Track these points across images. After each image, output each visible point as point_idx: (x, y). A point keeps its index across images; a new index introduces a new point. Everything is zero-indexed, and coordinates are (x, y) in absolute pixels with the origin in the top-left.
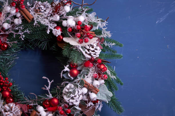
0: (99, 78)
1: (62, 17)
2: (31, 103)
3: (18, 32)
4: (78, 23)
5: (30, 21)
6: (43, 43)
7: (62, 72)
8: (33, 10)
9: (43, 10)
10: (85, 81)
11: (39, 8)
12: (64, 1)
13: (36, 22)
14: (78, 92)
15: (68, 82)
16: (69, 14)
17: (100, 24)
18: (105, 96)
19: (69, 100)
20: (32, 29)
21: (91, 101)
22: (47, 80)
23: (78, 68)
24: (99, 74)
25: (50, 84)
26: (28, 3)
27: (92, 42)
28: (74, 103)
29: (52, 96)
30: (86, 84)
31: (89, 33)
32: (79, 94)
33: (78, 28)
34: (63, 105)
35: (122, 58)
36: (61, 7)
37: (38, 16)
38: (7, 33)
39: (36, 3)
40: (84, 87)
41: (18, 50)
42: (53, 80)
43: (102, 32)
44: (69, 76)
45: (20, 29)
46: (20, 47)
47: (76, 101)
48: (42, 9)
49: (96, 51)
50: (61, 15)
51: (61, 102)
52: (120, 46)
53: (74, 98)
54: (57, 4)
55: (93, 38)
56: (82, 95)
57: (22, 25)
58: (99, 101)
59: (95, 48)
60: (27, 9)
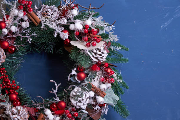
0: (105, 81)
1: (69, 21)
2: (38, 106)
3: (25, 36)
4: (85, 27)
5: (37, 24)
6: (49, 46)
7: (70, 75)
8: (40, 13)
9: (50, 13)
10: (93, 85)
11: (46, 12)
12: (71, 5)
13: (43, 26)
14: (86, 95)
15: (74, 86)
16: (76, 18)
17: (107, 28)
18: (112, 99)
19: (76, 104)
20: (39, 33)
21: (98, 104)
22: (54, 83)
23: (86, 72)
24: (106, 78)
25: (57, 88)
26: (35, 6)
27: (99, 46)
28: (81, 107)
29: (59, 99)
30: (94, 88)
31: (96, 37)
32: (87, 97)
33: (85, 31)
34: (70, 109)
35: (128, 62)
36: (69, 11)
37: (46, 19)
38: (15, 36)
39: (43, 7)
40: (91, 90)
41: (24, 53)
42: (60, 83)
43: (109, 36)
44: (77, 79)
45: (28, 32)
46: (26, 50)
47: (84, 104)
48: (49, 13)
49: (103, 55)
50: (69, 18)
51: (68, 106)
52: (126, 50)
53: (82, 101)
54: (65, 8)
55: (100, 42)
56: (89, 98)
57: (29, 28)
58: (106, 105)
59: (102, 51)
60: (34, 12)
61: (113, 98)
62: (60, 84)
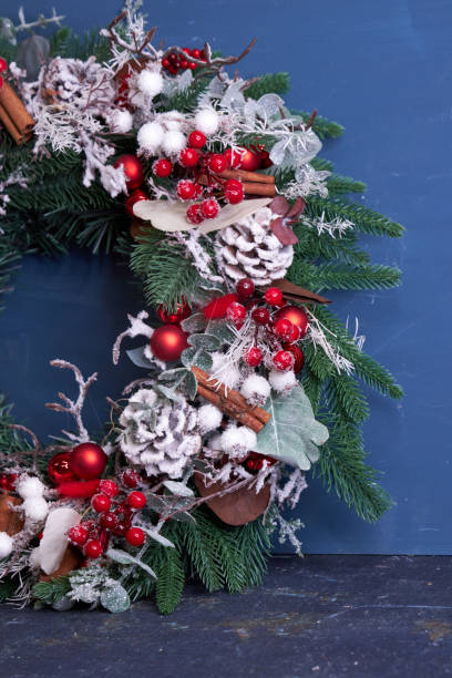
2: (12, 465)
4: (195, 139)
5: (19, 136)
6: (92, 225)
7: (119, 339)
9: (69, 90)
11: (56, 85)
13: (40, 142)
14: (173, 420)
15: (152, 382)
18: (299, 440)
22: (71, 372)
25: (82, 391)
26: (13, 66)
27: (241, 217)
28: (164, 468)
35: (399, 283)
36: (135, 78)
44: (149, 355)
47: (169, 459)
48: (65, 89)
49: (261, 253)
52: (392, 232)
56: (200, 435)
59: (258, 240)
61: (302, 436)
62: (93, 377)
